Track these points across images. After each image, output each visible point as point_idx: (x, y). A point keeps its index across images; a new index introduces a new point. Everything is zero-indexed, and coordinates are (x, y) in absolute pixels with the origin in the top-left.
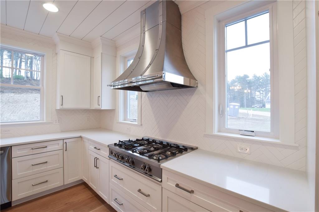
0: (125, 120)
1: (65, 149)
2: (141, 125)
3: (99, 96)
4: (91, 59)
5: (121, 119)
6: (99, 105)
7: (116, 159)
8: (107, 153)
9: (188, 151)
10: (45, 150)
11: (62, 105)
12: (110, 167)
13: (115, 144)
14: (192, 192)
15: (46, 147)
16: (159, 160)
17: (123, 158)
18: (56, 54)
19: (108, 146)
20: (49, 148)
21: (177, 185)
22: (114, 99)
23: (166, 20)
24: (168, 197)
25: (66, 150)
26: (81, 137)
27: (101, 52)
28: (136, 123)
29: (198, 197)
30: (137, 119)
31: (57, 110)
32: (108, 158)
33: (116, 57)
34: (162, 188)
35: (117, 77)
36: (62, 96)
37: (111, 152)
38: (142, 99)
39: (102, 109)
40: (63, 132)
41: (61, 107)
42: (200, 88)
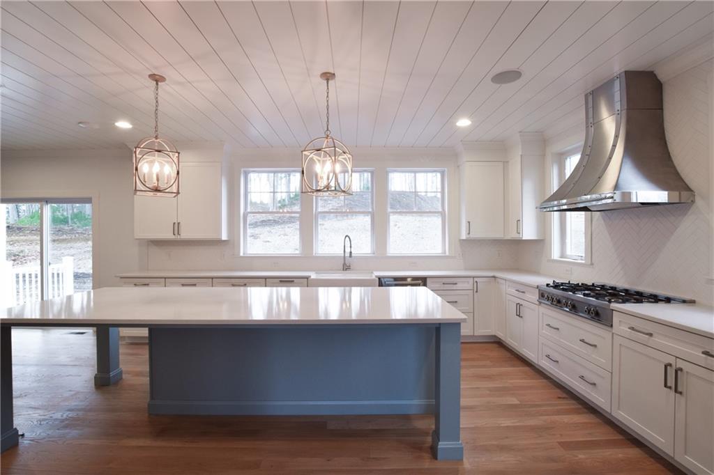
0: (561, 257)
1: (475, 290)
2: (592, 264)
3: (519, 220)
4: (504, 166)
5: (556, 255)
6: (519, 233)
7: (549, 303)
8: (535, 297)
9: (672, 302)
10: (454, 287)
11: (469, 234)
12: (541, 315)
13: (548, 285)
14: (651, 335)
15: (456, 284)
16: (610, 301)
17: (559, 302)
18: (458, 167)
19: (538, 287)
20: (459, 286)
21: (632, 329)
22: (543, 226)
23: (626, 107)
24: (620, 345)
25: (477, 292)
26: (494, 277)
27: (520, 153)
28: (583, 262)
29: (659, 340)
30: (584, 255)
31: (460, 240)
32: (537, 303)
33: (545, 155)
34: (613, 334)
35: (547, 197)
36: (469, 222)
37: (542, 295)
38: (593, 222)
39: (524, 238)
40: (466, 269)
41: (468, 236)
42: (699, 202)
